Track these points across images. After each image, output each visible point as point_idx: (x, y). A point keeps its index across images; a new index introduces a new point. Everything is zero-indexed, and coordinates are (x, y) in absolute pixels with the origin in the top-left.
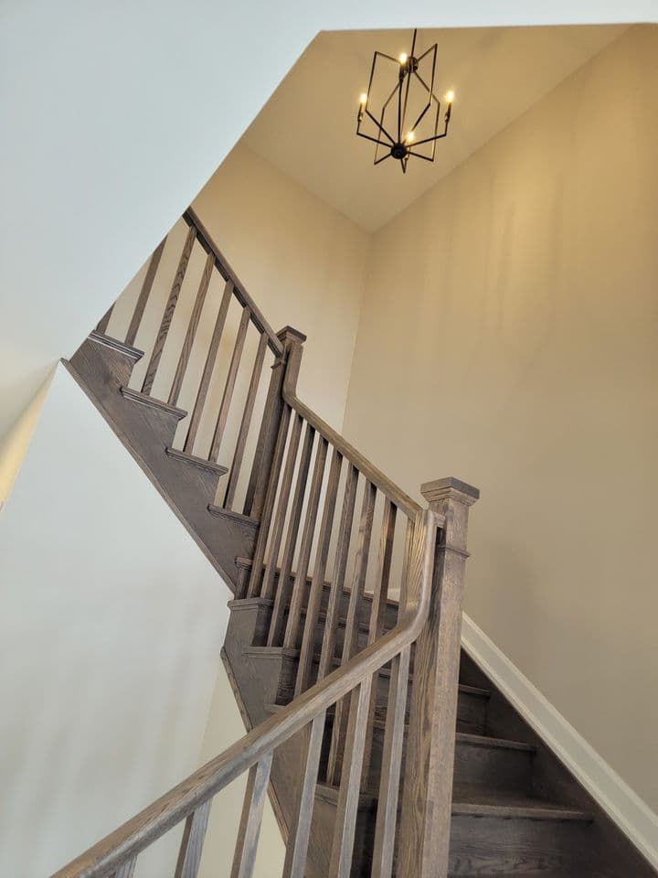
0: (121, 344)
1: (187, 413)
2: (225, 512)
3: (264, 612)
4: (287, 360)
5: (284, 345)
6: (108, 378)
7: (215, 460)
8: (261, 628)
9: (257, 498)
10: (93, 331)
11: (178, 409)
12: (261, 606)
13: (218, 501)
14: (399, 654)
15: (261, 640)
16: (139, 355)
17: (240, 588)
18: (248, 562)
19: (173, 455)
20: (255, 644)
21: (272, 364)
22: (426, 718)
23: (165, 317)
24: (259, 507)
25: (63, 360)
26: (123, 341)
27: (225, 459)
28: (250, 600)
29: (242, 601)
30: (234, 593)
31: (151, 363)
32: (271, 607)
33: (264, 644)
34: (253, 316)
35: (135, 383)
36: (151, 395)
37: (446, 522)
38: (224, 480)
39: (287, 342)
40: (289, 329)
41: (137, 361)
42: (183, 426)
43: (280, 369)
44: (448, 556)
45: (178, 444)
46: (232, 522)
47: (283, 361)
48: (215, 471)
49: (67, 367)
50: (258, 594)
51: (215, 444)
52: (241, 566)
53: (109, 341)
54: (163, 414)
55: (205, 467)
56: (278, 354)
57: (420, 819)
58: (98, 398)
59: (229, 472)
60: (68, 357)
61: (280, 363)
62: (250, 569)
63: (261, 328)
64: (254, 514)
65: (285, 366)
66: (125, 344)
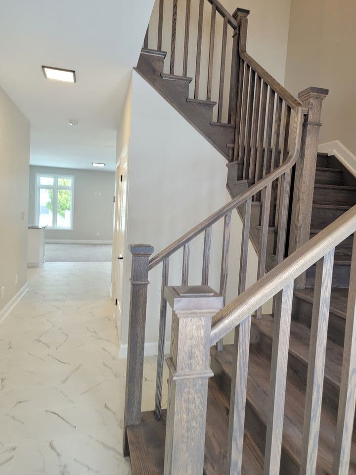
0: (155, 51)
1: (192, 78)
2: (218, 124)
3: (241, 167)
4: (239, 30)
5: (237, 21)
6: (154, 71)
7: (210, 99)
8: (240, 173)
9: (233, 114)
10: (142, 49)
11: (188, 78)
12: (238, 164)
13: (215, 119)
14: (285, 173)
15: (240, 178)
16: (165, 54)
17: (231, 158)
18: (232, 145)
19: (190, 102)
20: (238, 180)
21: (233, 35)
22: (299, 197)
23: (173, 27)
24: (234, 118)
25: (134, 68)
26: (157, 49)
27: (215, 98)
28: (235, 162)
29: (232, 163)
30: (228, 160)
31: (171, 56)
32: (243, 164)
33: (242, 179)
34: (218, 8)
35: (166, 70)
36: (175, 74)
37: (308, 111)
38: (216, 108)
39: (239, 18)
40: (239, 10)
41: (164, 58)
42: (192, 86)
43: (236, 37)
44: (309, 127)
45: (191, 96)
46: (222, 128)
47: (237, 32)
48: (211, 105)
49: (136, 70)
50: (238, 160)
51: (209, 91)
52: (229, 148)
53: (151, 51)
54: (182, 82)
55: (205, 104)
56: (234, 28)
57: (296, 232)
58: (152, 82)
59: (217, 104)
60: (136, 66)
61: (236, 33)
62: (233, 149)
63: (223, 14)
64: (232, 122)
65: (239, 34)
66: (158, 51)
